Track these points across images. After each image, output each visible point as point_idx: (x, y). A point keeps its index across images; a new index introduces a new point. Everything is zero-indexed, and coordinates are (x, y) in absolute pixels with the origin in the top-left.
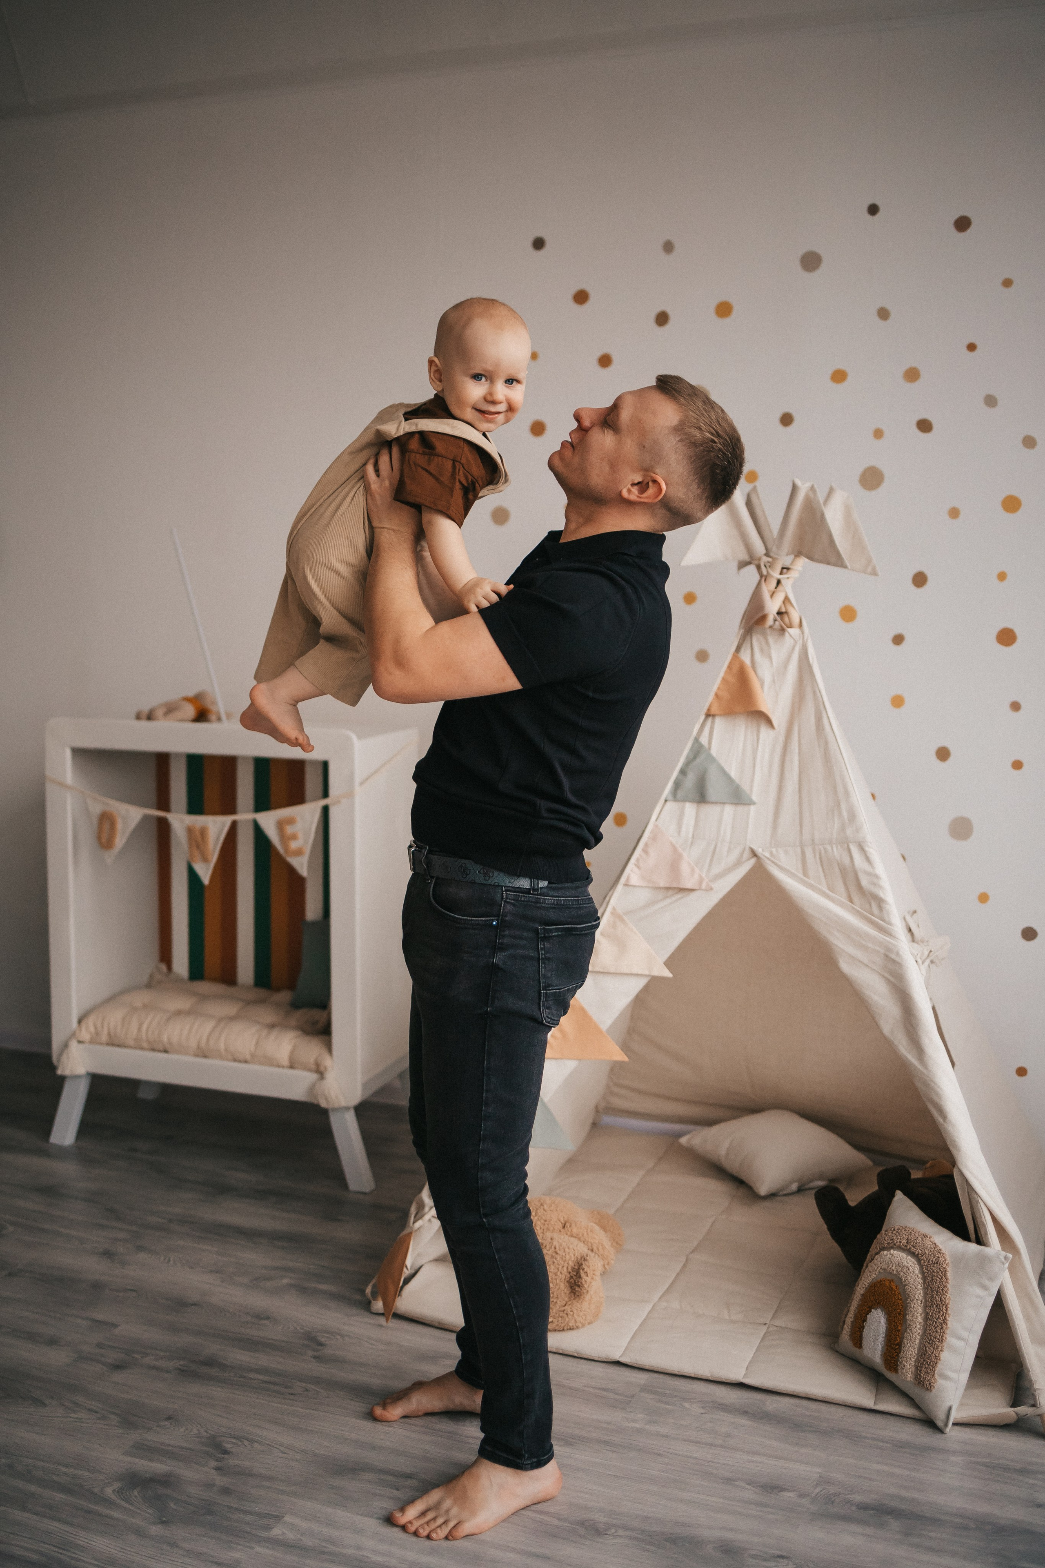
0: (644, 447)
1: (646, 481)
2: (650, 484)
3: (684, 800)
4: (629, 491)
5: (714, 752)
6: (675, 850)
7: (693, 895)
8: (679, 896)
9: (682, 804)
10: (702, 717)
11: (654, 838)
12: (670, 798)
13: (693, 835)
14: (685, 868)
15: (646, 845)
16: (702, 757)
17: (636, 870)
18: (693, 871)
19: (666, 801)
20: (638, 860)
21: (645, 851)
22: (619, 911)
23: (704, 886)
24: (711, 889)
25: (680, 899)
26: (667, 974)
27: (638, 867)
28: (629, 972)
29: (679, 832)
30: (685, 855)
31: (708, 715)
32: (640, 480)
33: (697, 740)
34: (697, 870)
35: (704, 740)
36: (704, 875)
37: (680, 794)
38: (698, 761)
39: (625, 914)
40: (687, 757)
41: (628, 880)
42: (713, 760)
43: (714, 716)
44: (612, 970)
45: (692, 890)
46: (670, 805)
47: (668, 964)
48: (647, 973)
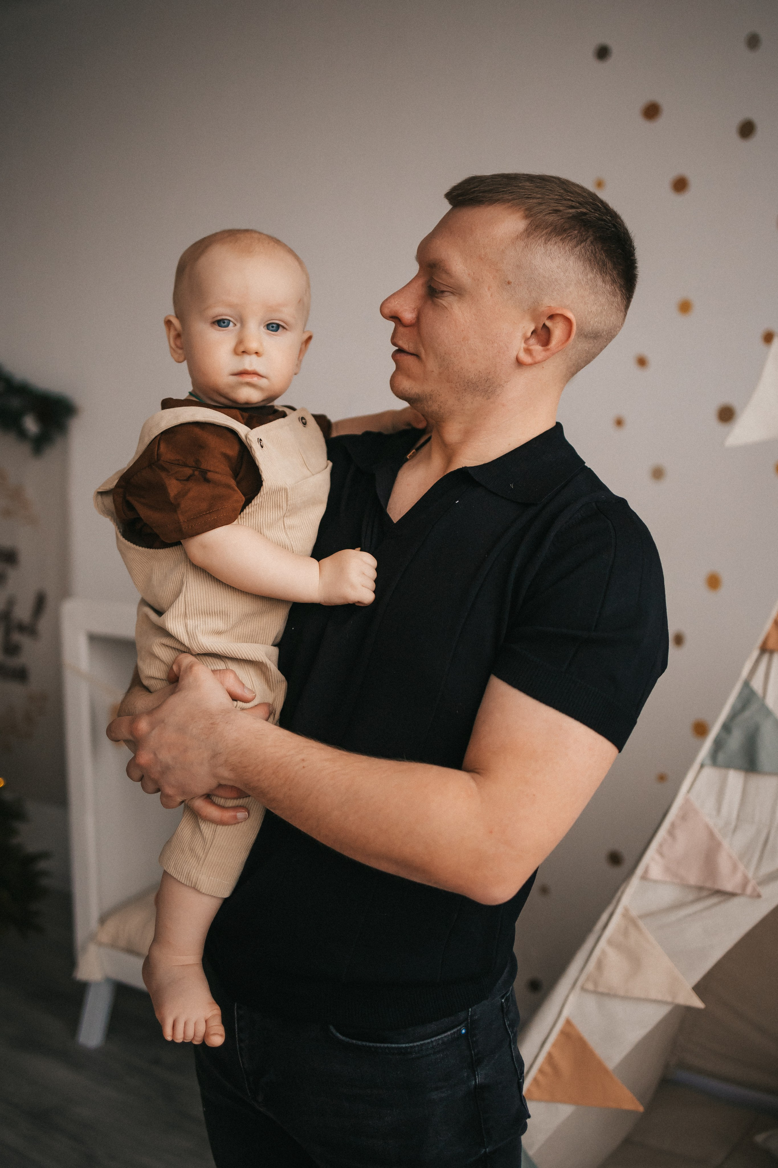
0: (509, 283)
1: (541, 325)
2: (549, 324)
3: (728, 766)
4: (528, 351)
5: (770, 702)
6: (711, 835)
7: (736, 901)
8: (714, 900)
9: (723, 771)
10: (756, 653)
11: (684, 817)
12: (708, 762)
13: (738, 816)
14: (724, 864)
15: (673, 825)
16: (754, 707)
17: (657, 857)
18: (735, 868)
19: (702, 766)
20: (661, 845)
21: (671, 833)
22: (634, 913)
23: (749, 890)
24: (759, 896)
25: (715, 905)
26: (697, 1003)
27: (661, 854)
28: (642, 996)
29: (719, 810)
30: (726, 843)
31: (764, 649)
32: (532, 328)
33: (747, 684)
34: (741, 867)
35: (757, 684)
36: (750, 875)
37: (721, 757)
38: (747, 714)
39: (641, 917)
40: (733, 707)
41: (646, 871)
42: (768, 713)
43: (772, 652)
44: (621, 993)
45: (733, 895)
46: (710, 773)
47: (699, 989)
48: (669, 999)
